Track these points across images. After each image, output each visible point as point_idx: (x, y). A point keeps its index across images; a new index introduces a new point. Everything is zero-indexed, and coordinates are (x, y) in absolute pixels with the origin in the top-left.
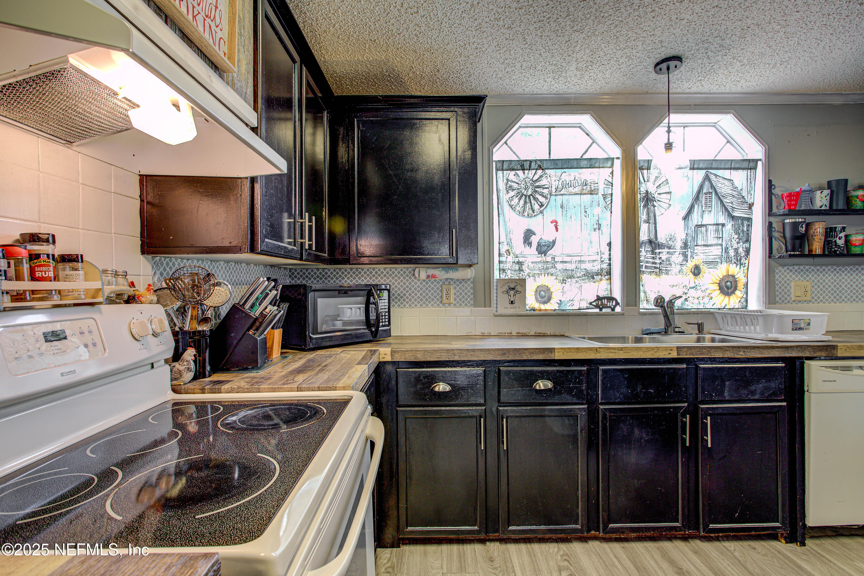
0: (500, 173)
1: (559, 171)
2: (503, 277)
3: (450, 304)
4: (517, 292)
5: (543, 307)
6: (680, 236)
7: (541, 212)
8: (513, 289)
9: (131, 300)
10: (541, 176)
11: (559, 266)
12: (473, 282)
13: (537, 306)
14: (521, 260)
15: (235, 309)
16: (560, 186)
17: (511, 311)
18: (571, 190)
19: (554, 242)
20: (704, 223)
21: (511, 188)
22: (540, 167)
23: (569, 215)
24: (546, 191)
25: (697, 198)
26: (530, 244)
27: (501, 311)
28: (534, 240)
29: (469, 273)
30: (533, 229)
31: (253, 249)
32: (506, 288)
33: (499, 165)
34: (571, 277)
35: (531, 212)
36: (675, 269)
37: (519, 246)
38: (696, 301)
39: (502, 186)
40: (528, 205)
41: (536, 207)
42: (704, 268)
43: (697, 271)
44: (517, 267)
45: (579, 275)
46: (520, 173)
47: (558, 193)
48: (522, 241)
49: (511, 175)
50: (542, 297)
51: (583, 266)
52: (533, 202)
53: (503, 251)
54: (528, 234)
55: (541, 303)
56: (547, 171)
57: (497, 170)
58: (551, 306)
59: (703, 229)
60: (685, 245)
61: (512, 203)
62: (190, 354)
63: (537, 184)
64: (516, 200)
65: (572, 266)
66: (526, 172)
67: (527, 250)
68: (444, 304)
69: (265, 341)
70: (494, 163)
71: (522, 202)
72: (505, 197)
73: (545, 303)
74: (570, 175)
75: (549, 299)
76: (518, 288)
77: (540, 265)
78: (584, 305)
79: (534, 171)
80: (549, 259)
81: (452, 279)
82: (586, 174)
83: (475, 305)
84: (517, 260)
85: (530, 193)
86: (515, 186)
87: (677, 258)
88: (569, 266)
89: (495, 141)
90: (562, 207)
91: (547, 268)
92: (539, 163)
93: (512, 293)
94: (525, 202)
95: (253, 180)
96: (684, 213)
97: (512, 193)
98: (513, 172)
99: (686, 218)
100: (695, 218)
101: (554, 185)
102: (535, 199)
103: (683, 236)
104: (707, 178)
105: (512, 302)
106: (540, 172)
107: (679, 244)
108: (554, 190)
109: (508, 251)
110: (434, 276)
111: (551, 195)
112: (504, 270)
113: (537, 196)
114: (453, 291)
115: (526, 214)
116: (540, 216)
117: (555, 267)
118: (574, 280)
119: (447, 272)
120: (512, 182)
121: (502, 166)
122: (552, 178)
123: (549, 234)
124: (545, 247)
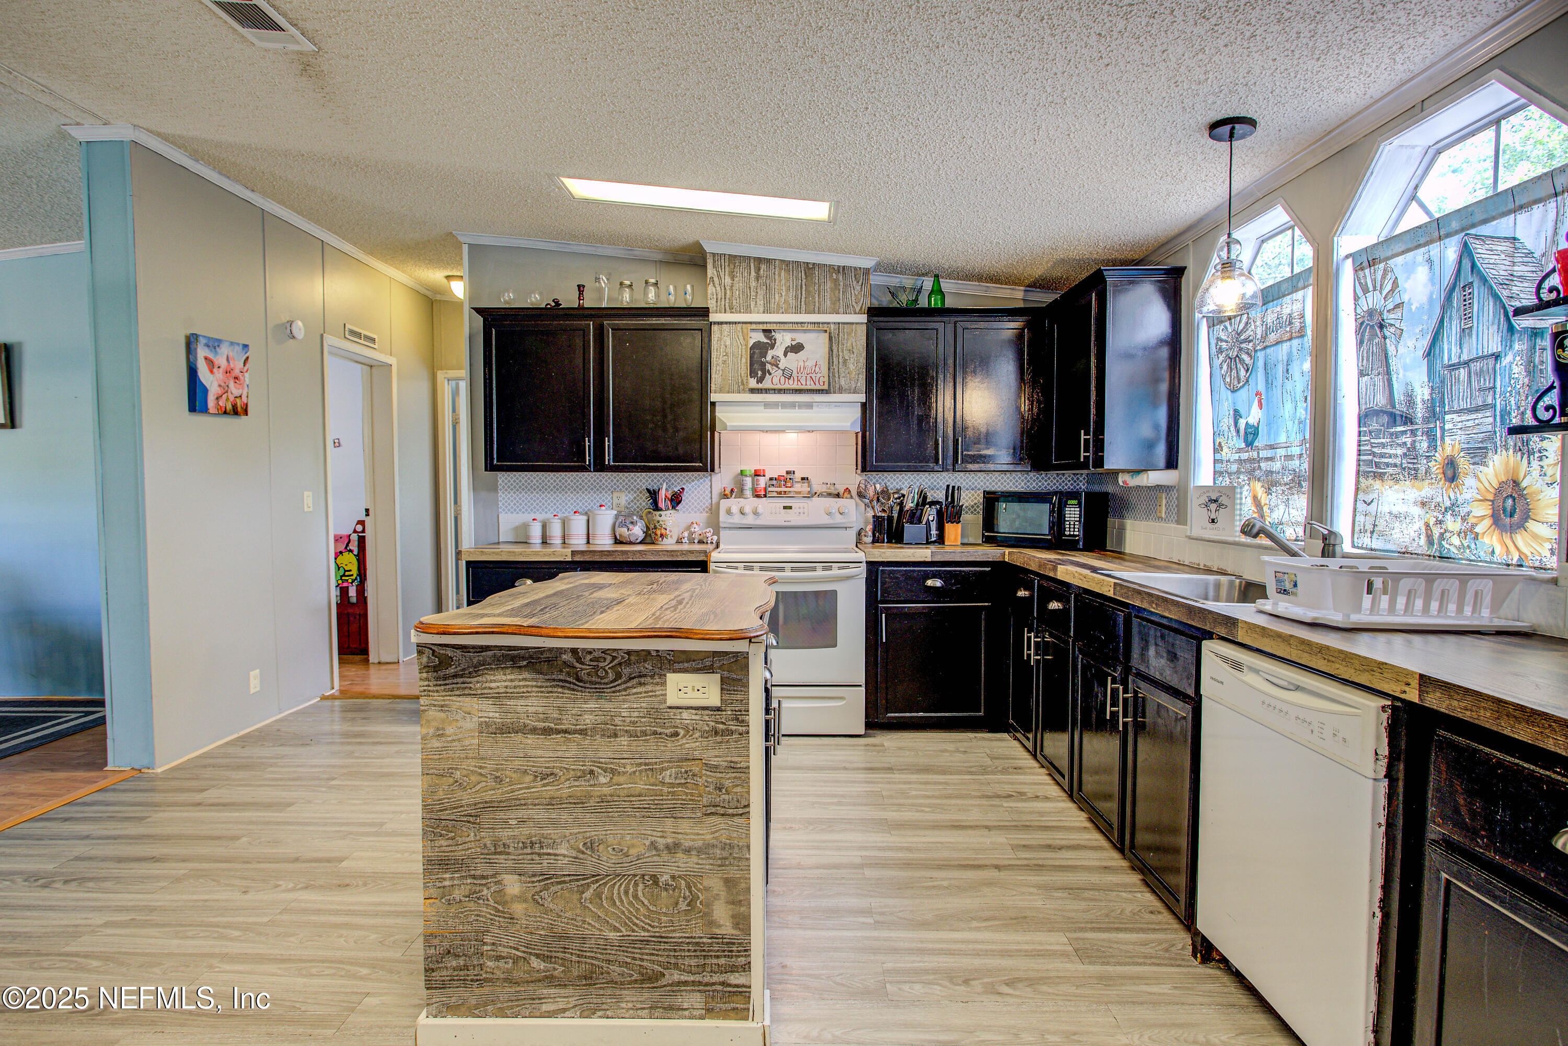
0: (1210, 332)
3: (1162, 520)
4: (1220, 505)
6: (1422, 393)
7: (1247, 381)
8: (1216, 501)
9: (846, 496)
10: (1246, 323)
11: (1265, 466)
12: (1178, 491)
16: (1264, 334)
17: (1210, 533)
18: (1274, 337)
19: (1258, 428)
20: (1465, 357)
21: (1220, 351)
22: (1244, 311)
23: (1271, 378)
24: (1250, 346)
25: (1447, 303)
26: (1238, 432)
27: (1197, 532)
28: (1242, 423)
30: (1241, 409)
32: (1204, 499)
34: (1275, 483)
35: (1236, 383)
36: (1422, 467)
38: (1456, 540)
39: (1212, 350)
40: (1233, 373)
41: (1242, 373)
42: (1463, 463)
43: (1451, 473)
45: (1285, 480)
46: (1228, 324)
47: (1262, 346)
49: (1220, 330)
51: (1290, 464)
52: (1239, 366)
53: (1218, 443)
54: (1237, 417)
56: (1252, 314)
57: (1207, 326)
59: (1463, 373)
60: (1433, 414)
61: (1221, 373)
63: (1243, 338)
64: (1223, 368)
65: (1278, 466)
66: (1232, 322)
68: (1158, 518)
70: (1204, 322)
72: (1216, 365)
74: (1271, 313)
76: (1223, 500)
79: (1239, 319)
80: (1255, 455)
82: (1288, 305)
83: (1178, 521)
85: (1235, 353)
86: (1224, 346)
87: (1422, 444)
88: (1271, 466)
90: (1265, 367)
91: (1254, 470)
93: (1213, 506)
94: (1230, 370)
96: (1425, 343)
97: (1220, 359)
98: (1221, 327)
99: (1430, 353)
100: (1450, 351)
101: (1259, 331)
102: (1242, 361)
103: (1427, 397)
104: (1466, 251)
105: (1213, 521)
106: (1244, 318)
107: (1420, 412)
108: (1257, 342)
109: (1222, 445)
110: (1126, 482)
111: (1255, 351)
112: (1219, 473)
113: (1245, 357)
114: (1164, 502)
115: (1231, 387)
116: (1246, 387)
117: (1259, 467)
118: (1278, 490)
120: (1222, 340)
121: (1215, 320)
122: (1256, 323)
123: (1254, 416)
124: (1251, 435)
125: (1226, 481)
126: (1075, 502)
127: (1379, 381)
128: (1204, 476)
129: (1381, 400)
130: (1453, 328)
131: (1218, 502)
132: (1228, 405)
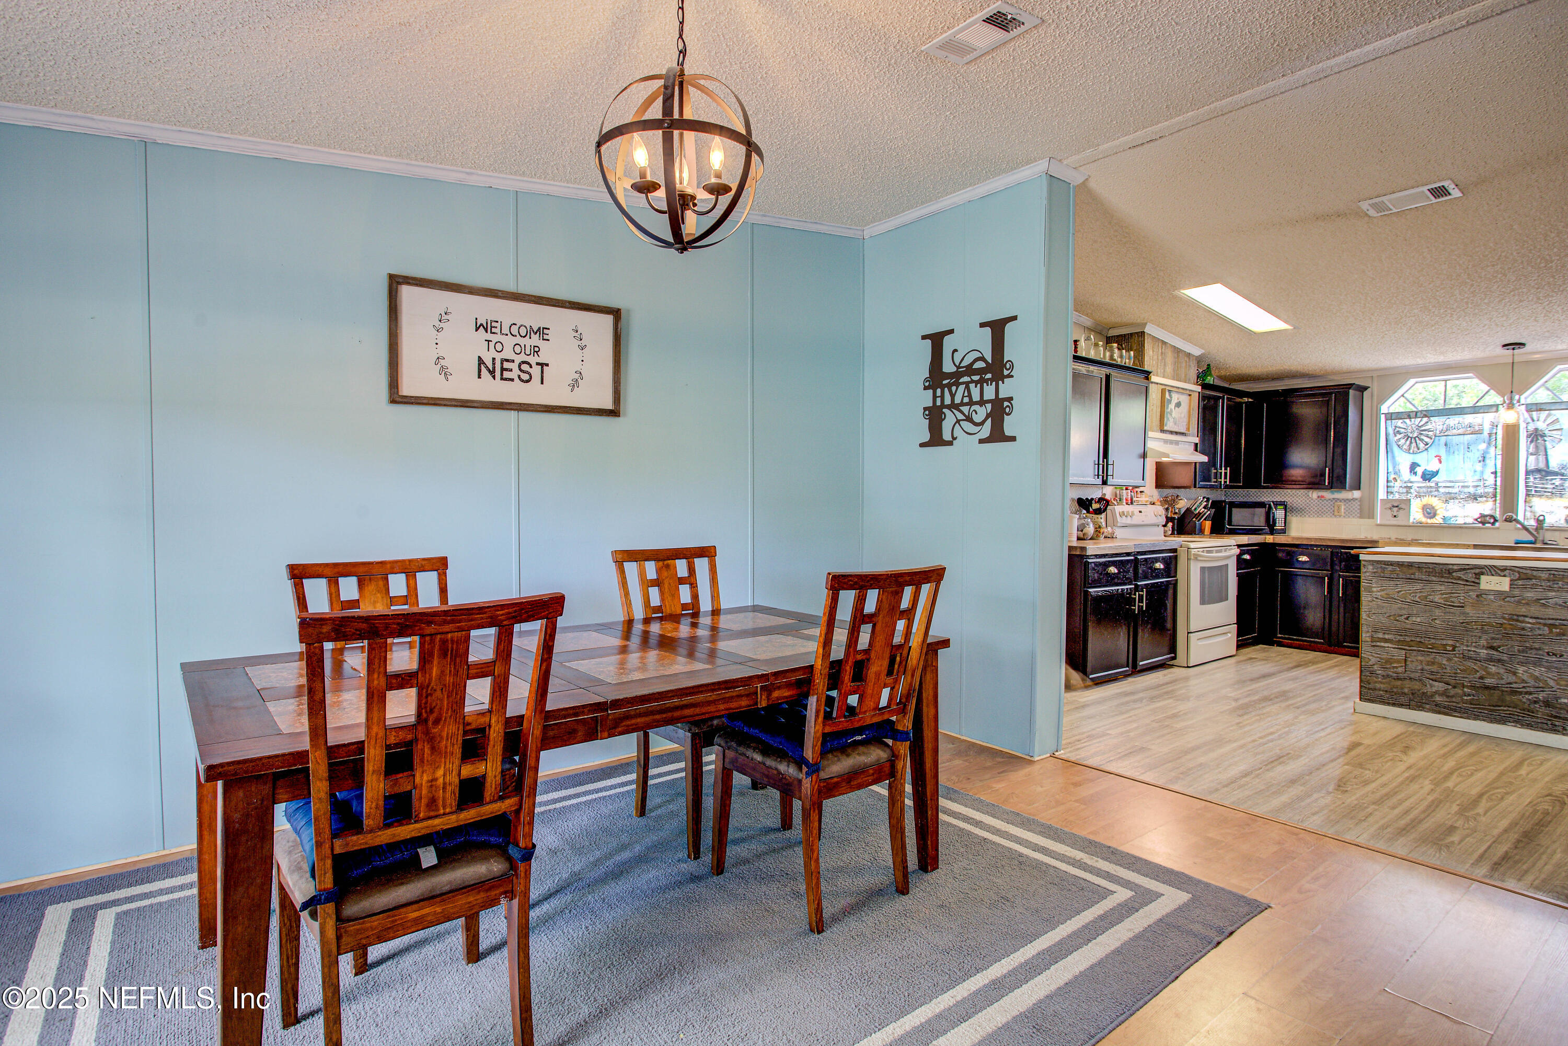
0: (1389, 422)
1: (1443, 419)
2: (1390, 497)
3: (1340, 516)
4: (1402, 509)
5: (1429, 521)
7: (1427, 450)
9: (1154, 504)
10: (1427, 422)
11: (1442, 490)
12: (1360, 501)
13: (1424, 520)
14: (1409, 485)
15: (1188, 510)
16: (1445, 429)
17: (1394, 521)
18: (1455, 432)
19: (1437, 472)
21: (1398, 433)
22: (1425, 416)
23: (1452, 451)
24: (1431, 433)
26: (1415, 473)
27: (1384, 522)
28: (1419, 471)
29: (1356, 494)
30: (1419, 463)
31: (1195, 487)
32: (1389, 505)
33: (1388, 416)
34: (1455, 498)
35: (1416, 449)
37: (1406, 474)
39: (1390, 430)
40: (1414, 445)
41: (1421, 445)
44: (1404, 490)
45: (1462, 497)
46: (1407, 421)
47: (1442, 434)
48: (1409, 471)
49: (1399, 423)
50: (1429, 513)
51: (1466, 490)
52: (1418, 441)
53: (1391, 478)
54: (1413, 467)
55: (1428, 518)
56: (1431, 418)
57: (1386, 420)
58: (1438, 520)
61: (1400, 443)
62: (1170, 524)
63: (1423, 428)
64: (1403, 441)
65: (1456, 490)
66: (1413, 420)
67: (1413, 478)
68: (1335, 516)
69: (1201, 525)
70: (1383, 417)
71: (1408, 442)
72: (1393, 439)
73: (1431, 518)
74: (1453, 421)
75: (1434, 515)
76: (1404, 506)
77: (1424, 490)
78: (1470, 520)
79: (1420, 419)
80: (1433, 485)
81: (1338, 499)
82: (1469, 419)
83: (1361, 517)
84: (1405, 485)
85: (1415, 435)
86: (1402, 430)
88: (1450, 490)
89: (1382, 400)
90: (1446, 445)
91: (1431, 492)
92: (1424, 413)
93: (1395, 509)
94: (1411, 443)
95: (1196, 463)
97: (1399, 436)
98: (1401, 421)
101: (1440, 428)
102: (1421, 440)
105: (1396, 516)
106: (1425, 420)
108: (1438, 432)
109: (1395, 479)
110: (1322, 497)
111: (1435, 436)
112: (1392, 493)
113: (1422, 437)
114: (1343, 507)
115: (1411, 451)
116: (1425, 452)
117: (1438, 491)
118: (1457, 501)
119: (1333, 494)
120: (1400, 428)
121: (1390, 417)
122: (1437, 423)
123: (1433, 466)
124: (1429, 476)
125: (1399, 497)
126: (1282, 507)
127: (1542, 458)
128: (1383, 494)
129: (1544, 466)
131: (1398, 507)
132: (1404, 460)
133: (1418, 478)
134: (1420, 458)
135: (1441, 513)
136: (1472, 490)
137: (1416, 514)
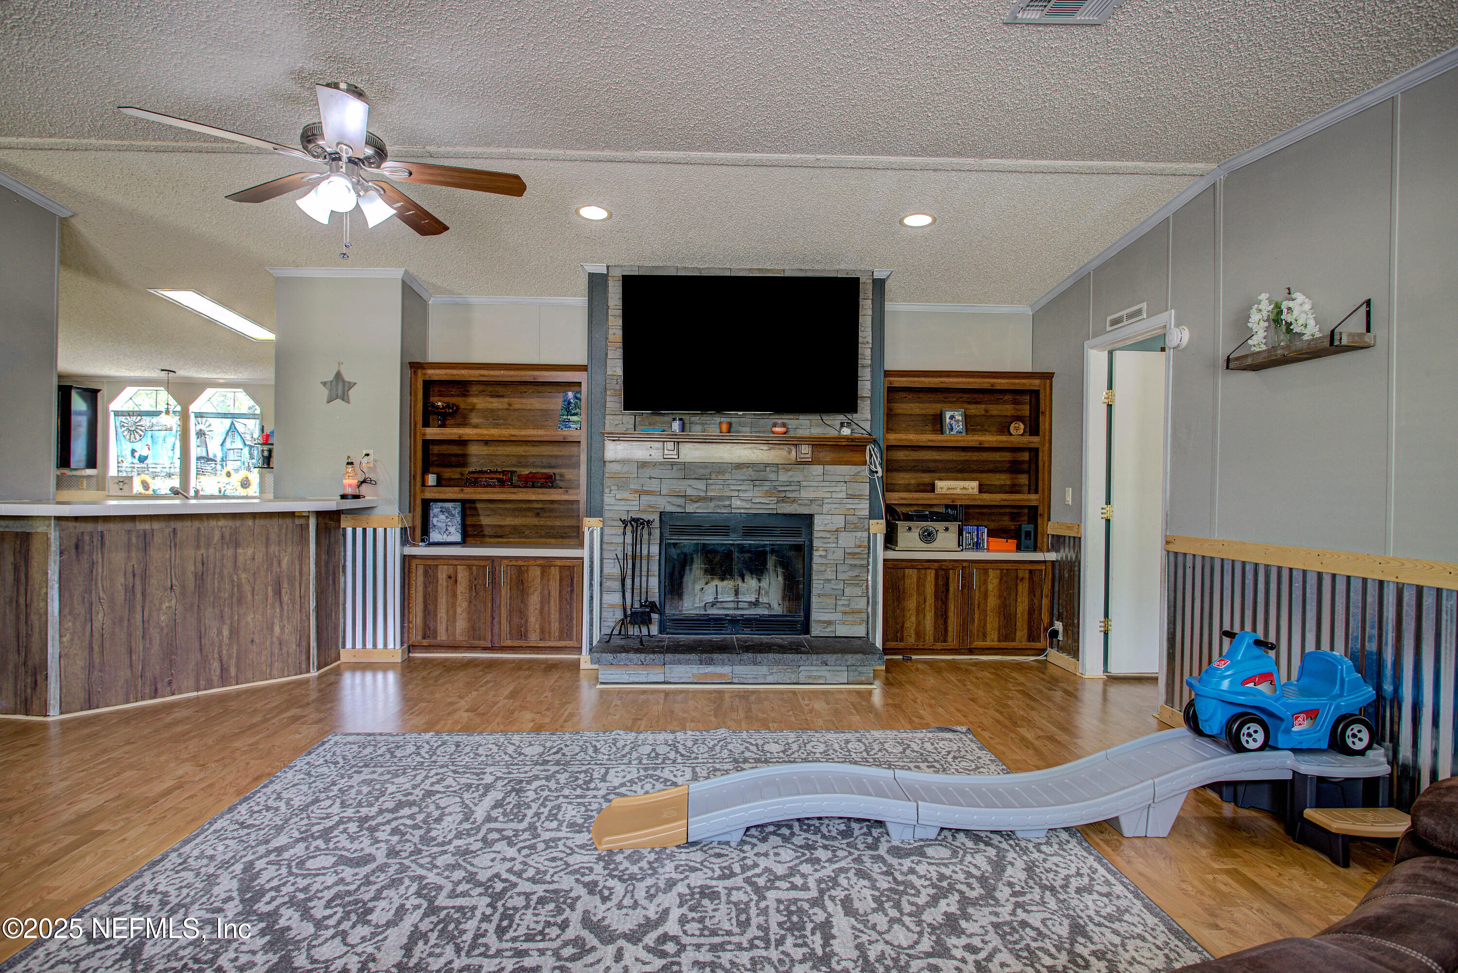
0: (117, 418)
1: (149, 418)
2: (119, 475)
3: (83, 489)
5: (145, 492)
6: (219, 454)
8: (122, 481)
10: (140, 420)
12: (99, 477)
16: (150, 426)
17: (120, 493)
18: (156, 428)
19: (147, 456)
20: (232, 448)
21: (123, 426)
22: (139, 415)
24: (142, 428)
25: (227, 433)
26: (135, 457)
27: (113, 494)
28: (137, 455)
30: (136, 449)
32: (118, 481)
34: (157, 476)
36: (219, 473)
37: (129, 459)
38: (230, 491)
39: (118, 425)
40: (133, 436)
41: (138, 437)
42: (232, 472)
43: (229, 474)
45: (162, 474)
46: (128, 418)
47: (149, 429)
49: (123, 419)
50: (145, 487)
51: (164, 470)
52: (135, 433)
53: (118, 460)
54: (133, 451)
55: (144, 490)
56: (143, 417)
57: (110, 416)
58: (150, 492)
59: (231, 451)
60: (222, 460)
61: (124, 434)
63: (138, 424)
64: (125, 432)
65: (157, 470)
66: (131, 417)
68: (81, 489)
70: (112, 414)
71: (129, 433)
72: (120, 431)
73: (146, 490)
74: (155, 420)
75: (148, 488)
78: (167, 491)
79: (136, 417)
82: (163, 419)
83: (97, 490)
85: (133, 428)
86: (125, 425)
87: (219, 467)
89: (108, 401)
92: (138, 413)
93: (122, 483)
94: (131, 434)
97: (122, 429)
98: (123, 417)
99: (222, 445)
100: (228, 445)
101: (148, 424)
102: (137, 432)
104: (232, 423)
105: (121, 489)
106: (139, 418)
107: (219, 459)
108: (146, 428)
109: (122, 461)
110: (64, 474)
111: (145, 430)
112: (119, 471)
113: (138, 430)
114: (85, 482)
118: (160, 478)
120: (123, 422)
121: (117, 414)
122: (146, 421)
123: (144, 452)
124: (142, 459)
125: (125, 474)
127: (204, 449)
128: (113, 471)
129: (204, 454)
130: (229, 440)
131: (125, 482)
132: (127, 447)
133: (136, 461)
134: (137, 446)
135: (152, 487)
136: (167, 470)
137: (138, 488)
